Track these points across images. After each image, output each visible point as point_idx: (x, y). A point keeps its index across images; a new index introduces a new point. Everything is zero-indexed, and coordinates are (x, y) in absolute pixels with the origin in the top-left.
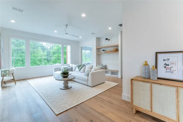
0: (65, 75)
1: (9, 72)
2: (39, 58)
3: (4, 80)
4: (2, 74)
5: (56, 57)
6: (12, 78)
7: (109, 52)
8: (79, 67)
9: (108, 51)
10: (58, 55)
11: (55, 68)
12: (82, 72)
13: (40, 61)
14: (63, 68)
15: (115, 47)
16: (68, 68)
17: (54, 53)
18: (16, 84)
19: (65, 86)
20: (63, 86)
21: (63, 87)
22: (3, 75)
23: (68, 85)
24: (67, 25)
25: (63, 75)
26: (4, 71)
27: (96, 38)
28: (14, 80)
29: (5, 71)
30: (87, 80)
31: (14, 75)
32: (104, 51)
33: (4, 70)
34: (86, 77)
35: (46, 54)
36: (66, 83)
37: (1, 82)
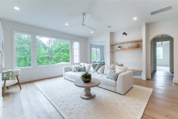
0: (88, 80)
1: (12, 74)
2: (41, 56)
3: (6, 86)
4: (3, 77)
5: (57, 55)
6: (16, 81)
7: (127, 48)
8: (94, 66)
9: (125, 48)
10: (59, 53)
11: (65, 68)
12: (100, 73)
13: (42, 59)
14: (75, 67)
15: (137, 42)
16: (80, 67)
17: (56, 51)
18: (21, 89)
19: (86, 93)
20: (84, 93)
21: (85, 95)
22: (5, 78)
23: (90, 92)
24: (84, 14)
25: (85, 79)
26: (6, 73)
27: (110, 32)
28: (18, 84)
29: (8, 73)
30: (115, 86)
31: (18, 77)
32: (120, 47)
33: (6, 71)
34: (113, 81)
35: (48, 52)
36: (88, 90)
37: (2, 88)
